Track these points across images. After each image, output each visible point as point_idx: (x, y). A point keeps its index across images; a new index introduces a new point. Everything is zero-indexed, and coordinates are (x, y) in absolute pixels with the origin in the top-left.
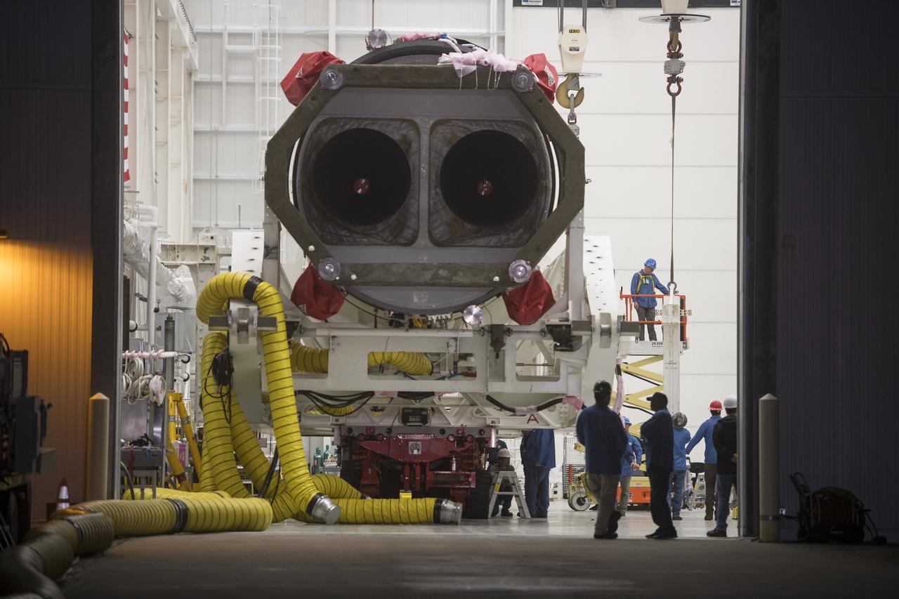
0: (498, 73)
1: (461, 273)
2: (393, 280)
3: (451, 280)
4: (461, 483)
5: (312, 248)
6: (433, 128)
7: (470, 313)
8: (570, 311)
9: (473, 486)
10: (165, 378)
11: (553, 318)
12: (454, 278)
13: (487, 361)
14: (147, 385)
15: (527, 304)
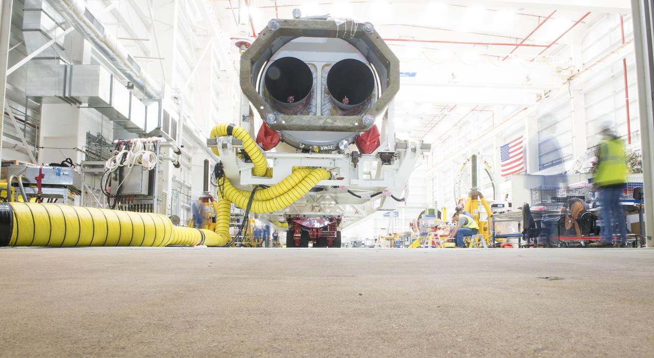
0: (356, 24)
1: (338, 121)
2: (304, 124)
3: (333, 124)
4: (331, 235)
5: (262, 108)
6: (323, 68)
7: (342, 143)
8: (389, 146)
9: (336, 236)
10: (156, 154)
11: (381, 149)
12: (335, 123)
13: (349, 171)
14: (141, 156)
15: (370, 141)
